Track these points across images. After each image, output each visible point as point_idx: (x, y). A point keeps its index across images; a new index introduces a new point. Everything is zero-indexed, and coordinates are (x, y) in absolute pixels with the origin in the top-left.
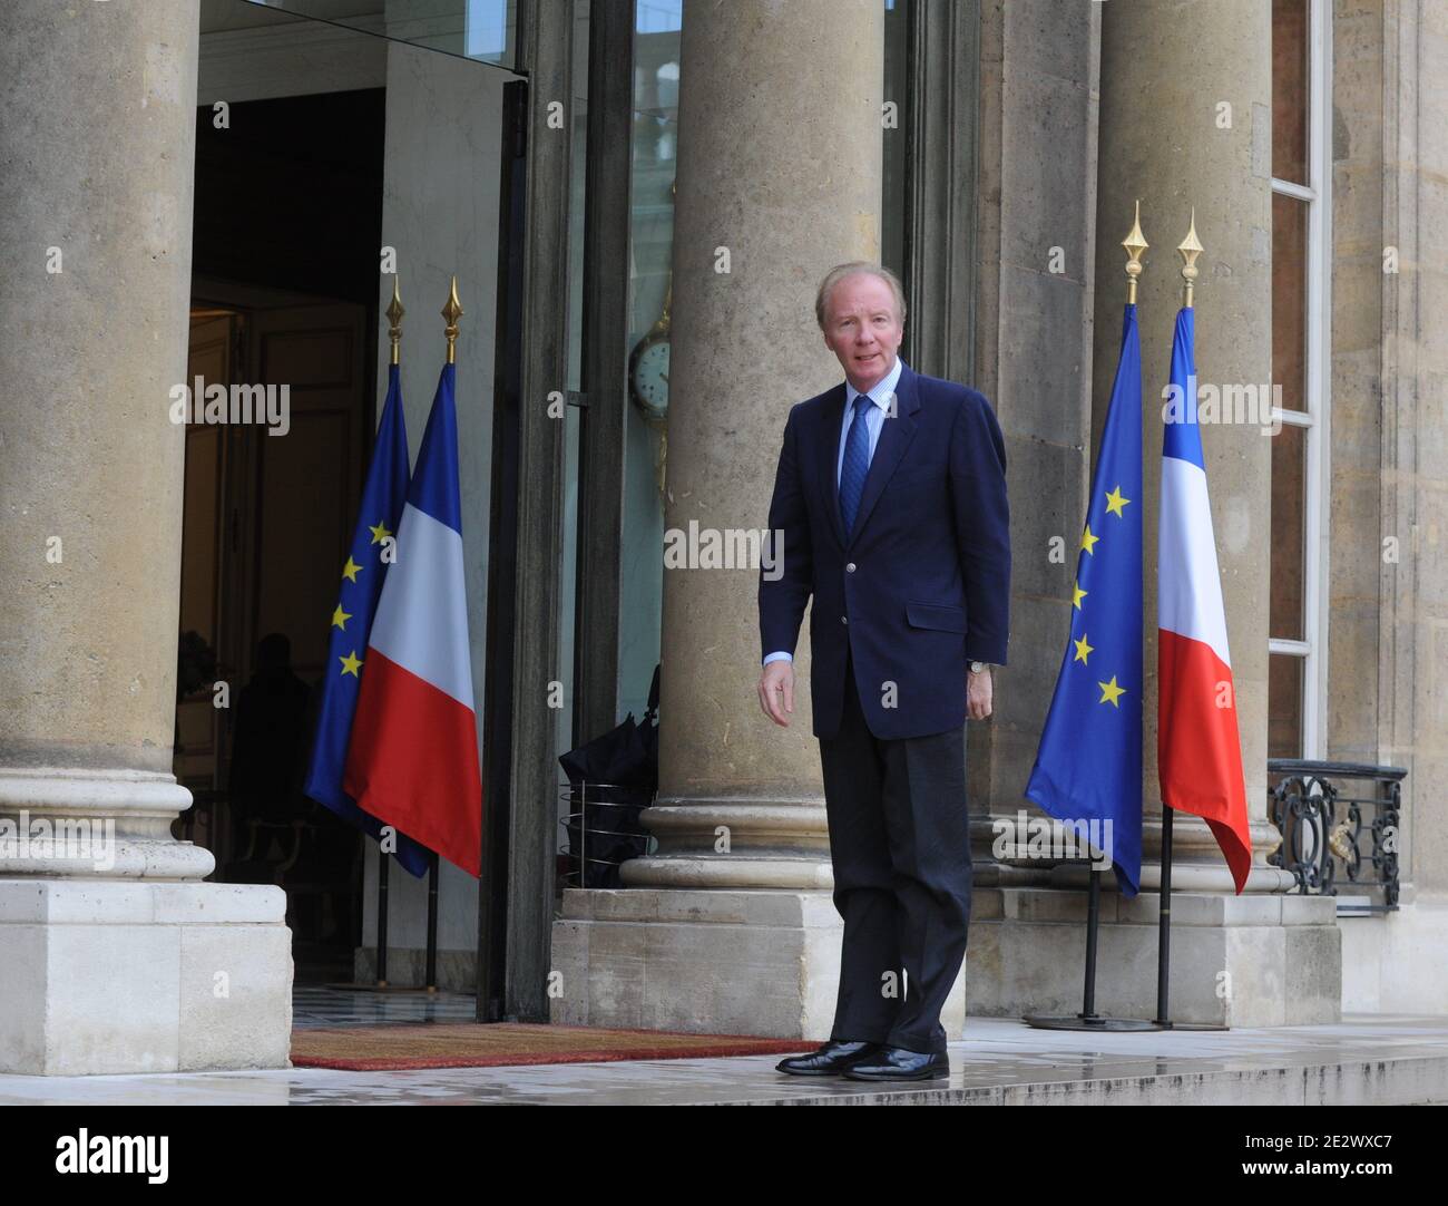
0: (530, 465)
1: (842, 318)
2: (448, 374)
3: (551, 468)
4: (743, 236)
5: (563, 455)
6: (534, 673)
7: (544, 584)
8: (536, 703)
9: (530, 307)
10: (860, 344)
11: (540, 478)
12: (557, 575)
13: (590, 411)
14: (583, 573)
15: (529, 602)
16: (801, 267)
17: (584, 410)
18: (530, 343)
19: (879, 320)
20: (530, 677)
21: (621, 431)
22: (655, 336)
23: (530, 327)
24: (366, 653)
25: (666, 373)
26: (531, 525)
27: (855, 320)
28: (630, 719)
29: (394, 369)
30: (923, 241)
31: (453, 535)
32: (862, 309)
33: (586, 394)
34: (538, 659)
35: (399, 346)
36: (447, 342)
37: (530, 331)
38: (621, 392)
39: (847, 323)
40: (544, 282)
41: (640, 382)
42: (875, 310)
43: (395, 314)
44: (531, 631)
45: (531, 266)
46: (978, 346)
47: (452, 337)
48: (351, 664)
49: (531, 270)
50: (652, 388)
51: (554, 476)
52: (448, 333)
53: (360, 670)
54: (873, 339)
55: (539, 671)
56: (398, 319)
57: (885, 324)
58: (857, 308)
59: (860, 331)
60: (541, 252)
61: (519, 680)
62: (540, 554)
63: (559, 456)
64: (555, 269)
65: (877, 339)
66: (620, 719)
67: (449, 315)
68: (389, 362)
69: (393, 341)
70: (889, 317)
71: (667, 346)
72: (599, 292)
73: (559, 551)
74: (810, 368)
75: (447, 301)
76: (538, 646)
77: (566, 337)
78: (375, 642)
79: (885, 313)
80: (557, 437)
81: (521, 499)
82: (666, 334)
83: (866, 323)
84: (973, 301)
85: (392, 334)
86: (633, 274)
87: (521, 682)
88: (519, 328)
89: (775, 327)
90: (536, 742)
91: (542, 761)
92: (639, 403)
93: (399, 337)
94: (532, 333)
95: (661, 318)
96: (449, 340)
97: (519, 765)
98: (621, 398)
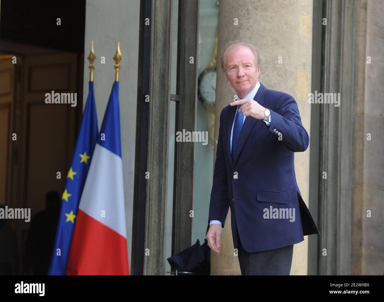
0: (154, 127)
1: (230, 66)
2: (116, 86)
3: (163, 128)
4: (249, 24)
5: (168, 124)
6: (155, 221)
7: (159, 181)
8: (155, 234)
9: (154, 56)
10: (239, 77)
11: (158, 133)
12: (165, 176)
13: (180, 103)
14: (177, 176)
15: (152, 189)
16: (276, 39)
17: (178, 103)
18: (154, 73)
19: (247, 66)
20: (153, 223)
21: (194, 112)
22: (209, 69)
23: (154, 65)
24: (77, 212)
25: (215, 86)
26: (153, 154)
27: (236, 67)
28: (198, 242)
29: (91, 84)
30: (331, 27)
31: (118, 158)
32: (239, 62)
33: (178, 96)
34: (157, 215)
35: (94, 74)
36: (115, 71)
37: (154, 67)
38: (194, 94)
39: (233, 68)
40: (160, 46)
41: (202, 90)
42: (245, 62)
43: (92, 59)
44: (153, 202)
45: (154, 38)
46: (356, 75)
47: (118, 69)
48: (71, 217)
49: (154, 40)
50: (208, 93)
51: (164, 132)
52: (116, 68)
53: (75, 220)
54: (244, 75)
55: (157, 220)
56: (93, 61)
57: (250, 68)
58: (236, 61)
59: (238, 71)
60: (159, 31)
61: (147, 224)
62: (158, 168)
63: (166, 123)
64: (165, 40)
65: (246, 74)
66: (193, 242)
67: (116, 59)
68: (89, 80)
69: (91, 71)
70: (251, 65)
71: (215, 74)
72: (185, 50)
73: (166, 166)
74: (280, 84)
75: (115, 53)
76: (156, 209)
77: (170, 70)
78: (82, 207)
79: (250, 63)
80: (165, 115)
81: (149, 143)
82: (214, 68)
83: (241, 68)
84: (353, 54)
85: (91, 68)
86: (200, 41)
87: (149, 224)
88: (149, 66)
89: (264, 66)
90: (155, 253)
91: (158, 261)
92: (201, 99)
93: (94, 69)
94: (155, 68)
95: (211, 61)
96: (116, 71)
97: (147, 263)
98: (194, 97)
